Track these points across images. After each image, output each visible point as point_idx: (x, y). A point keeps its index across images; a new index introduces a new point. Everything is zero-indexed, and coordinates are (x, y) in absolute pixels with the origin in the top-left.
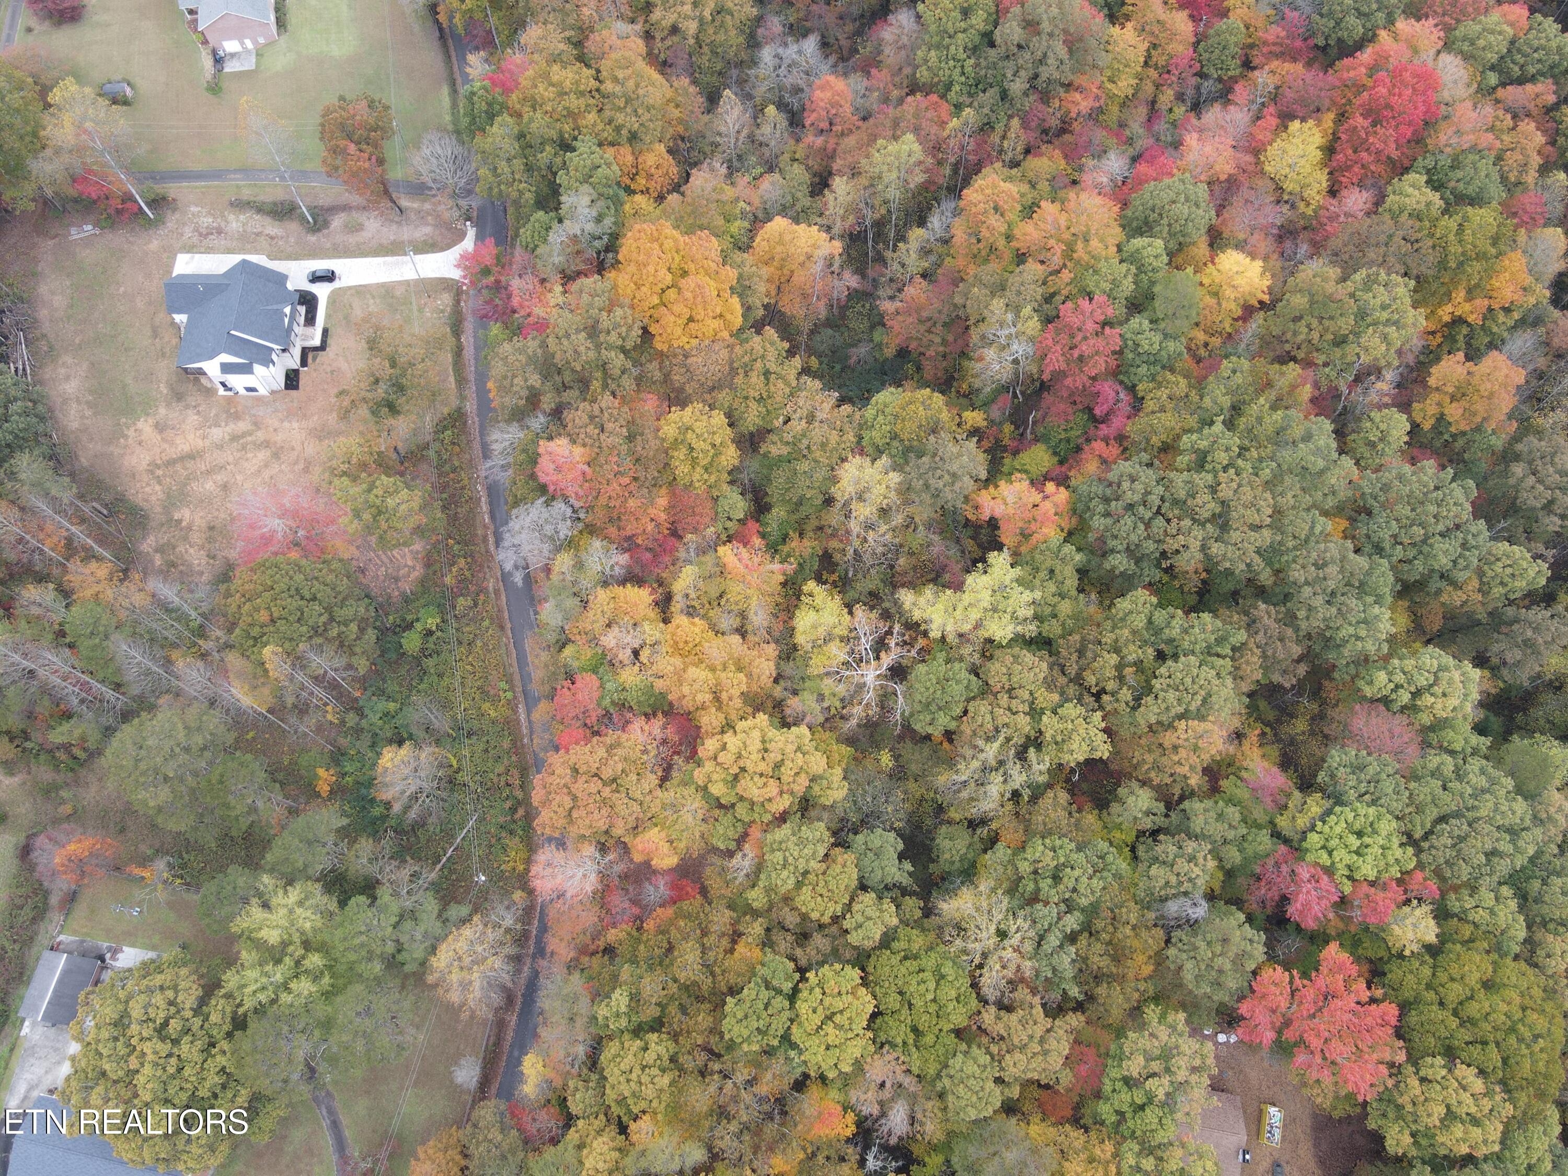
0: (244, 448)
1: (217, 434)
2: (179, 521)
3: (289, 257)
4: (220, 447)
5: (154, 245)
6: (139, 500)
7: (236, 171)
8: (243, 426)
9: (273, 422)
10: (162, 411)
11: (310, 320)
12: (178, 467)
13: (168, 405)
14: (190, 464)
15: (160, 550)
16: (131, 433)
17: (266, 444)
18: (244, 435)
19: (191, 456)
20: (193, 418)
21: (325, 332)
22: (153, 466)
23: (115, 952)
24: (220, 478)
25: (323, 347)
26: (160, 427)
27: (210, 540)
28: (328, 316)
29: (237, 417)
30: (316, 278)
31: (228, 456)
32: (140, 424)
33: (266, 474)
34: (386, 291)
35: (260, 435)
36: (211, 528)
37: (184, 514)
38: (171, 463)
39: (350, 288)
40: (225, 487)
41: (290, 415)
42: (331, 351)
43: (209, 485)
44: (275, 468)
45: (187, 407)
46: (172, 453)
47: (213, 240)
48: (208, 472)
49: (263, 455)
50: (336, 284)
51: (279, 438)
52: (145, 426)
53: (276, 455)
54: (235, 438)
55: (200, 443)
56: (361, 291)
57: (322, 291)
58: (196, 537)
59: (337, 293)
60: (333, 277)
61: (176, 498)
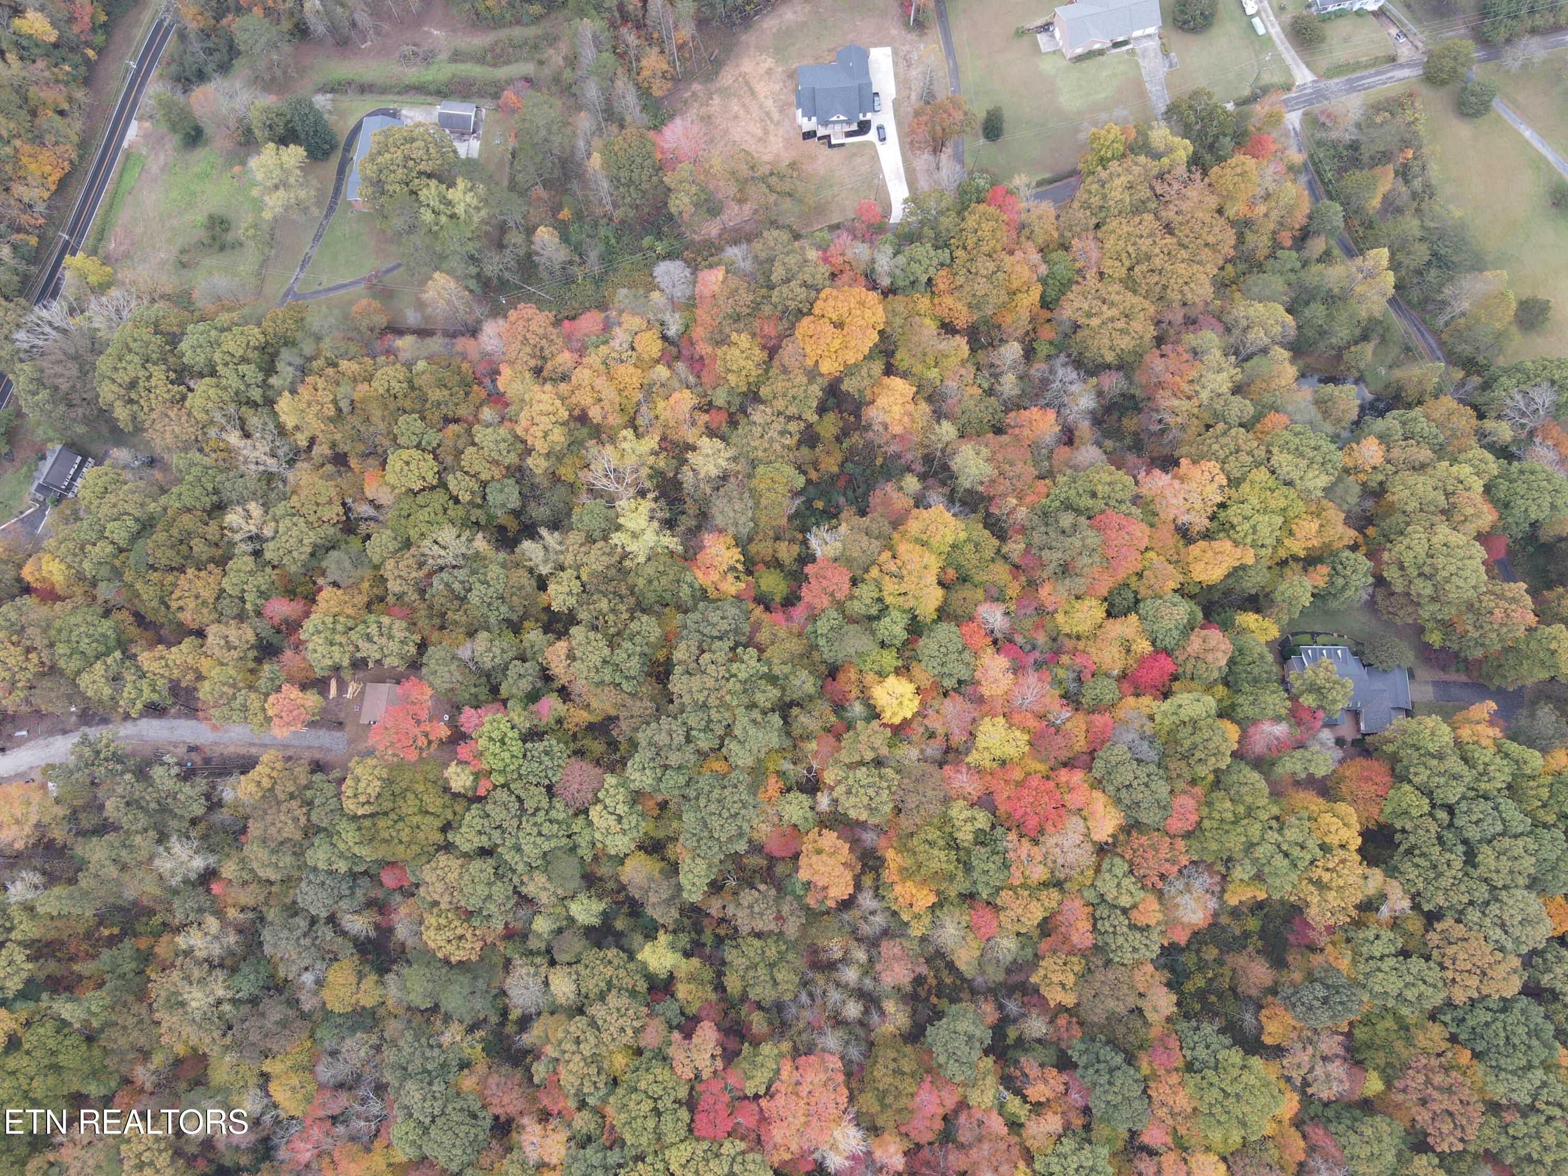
0: (762, 121)
1: (769, 104)
2: (712, 99)
3: (896, 111)
4: (761, 107)
5: (894, 32)
6: (723, 73)
7: (955, 63)
8: (776, 116)
9: (781, 132)
10: (780, 69)
11: (849, 134)
12: (745, 89)
13: (784, 71)
14: (748, 94)
15: (694, 94)
16: (764, 57)
17: (766, 132)
18: (771, 119)
19: (753, 93)
20: (777, 87)
21: (842, 145)
22: (744, 75)
23: (478, 139)
24: (742, 113)
25: (831, 146)
26: (769, 72)
28: (853, 144)
29: (781, 111)
30: (880, 128)
31: (756, 113)
32: (770, 60)
33: (748, 138)
34: (877, 174)
35: (771, 127)
37: (717, 100)
38: (747, 83)
39: (876, 152)
40: (736, 117)
42: (830, 152)
43: (736, 108)
45: (784, 82)
46: (754, 83)
47: (902, 64)
48: (744, 105)
49: (759, 132)
50: (878, 144)
51: (772, 138)
52: (769, 63)
54: (768, 114)
55: (762, 95)
56: (875, 158)
57: (872, 136)
59: (871, 145)
60: (883, 139)
61: (726, 93)
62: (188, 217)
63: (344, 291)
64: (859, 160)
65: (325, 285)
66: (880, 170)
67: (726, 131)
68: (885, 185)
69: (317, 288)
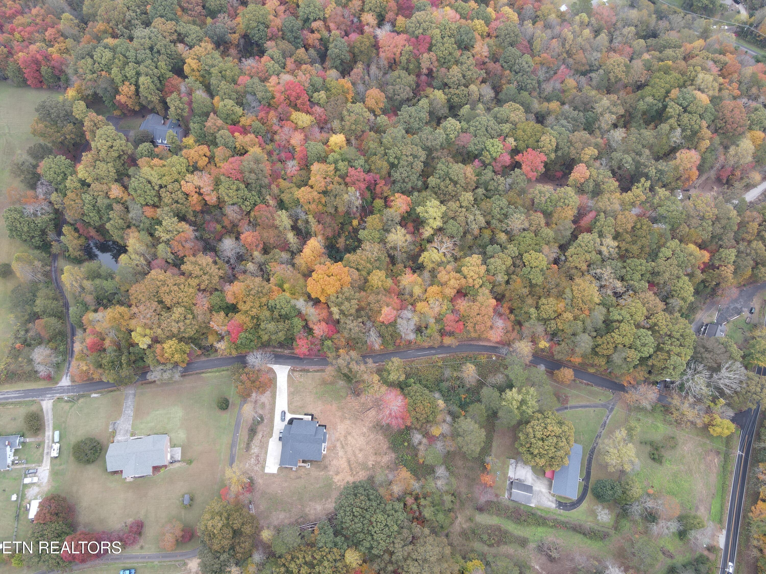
0: (347, 444)
1: (341, 453)
2: (373, 465)
3: (272, 430)
4: (346, 452)
5: (260, 481)
7: (231, 451)
8: (338, 444)
9: (337, 435)
10: (331, 473)
11: (300, 420)
12: (352, 466)
13: (329, 471)
14: (352, 462)
16: (339, 484)
17: (345, 437)
18: (342, 444)
19: (349, 462)
20: (335, 462)
21: (306, 414)
22: (352, 475)
23: (510, 478)
24: (357, 452)
25: (312, 415)
26: (337, 473)
27: (380, 454)
28: (300, 414)
29: (335, 447)
30: (283, 420)
31: (349, 449)
32: (336, 481)
33: (356, 437)
34: (291, 394)
35: (342, 439)
36: (376, 454)
37: (370, 464)
38: (351, 469)
39: (288, 407)
40: (361, 450)
41: (335, 429)
42: (313, 412)
43: (360, 455)
44: (354, 434)
45: (330, 464)
46: (347, 469)
47: (261, 459)
48: (355, 456)
49: (349, 438)
50: (287, 411)
51: (343, 433)
52: (336, 479)
53: (350, 434)
54: (343, 447)
55: (344, 459)
56: (290, 403)
57: (289, 416)
58: (379, 459)
59: (291, 412)
60: (284, 413)
61: (364, 466)
62: (675, 468)
63: (581, 404)
64: (299, 404)
65: (592, 410)
66: (289, 395)
67: (367, 443)
68: (289, 387)
69: (596, 409)
